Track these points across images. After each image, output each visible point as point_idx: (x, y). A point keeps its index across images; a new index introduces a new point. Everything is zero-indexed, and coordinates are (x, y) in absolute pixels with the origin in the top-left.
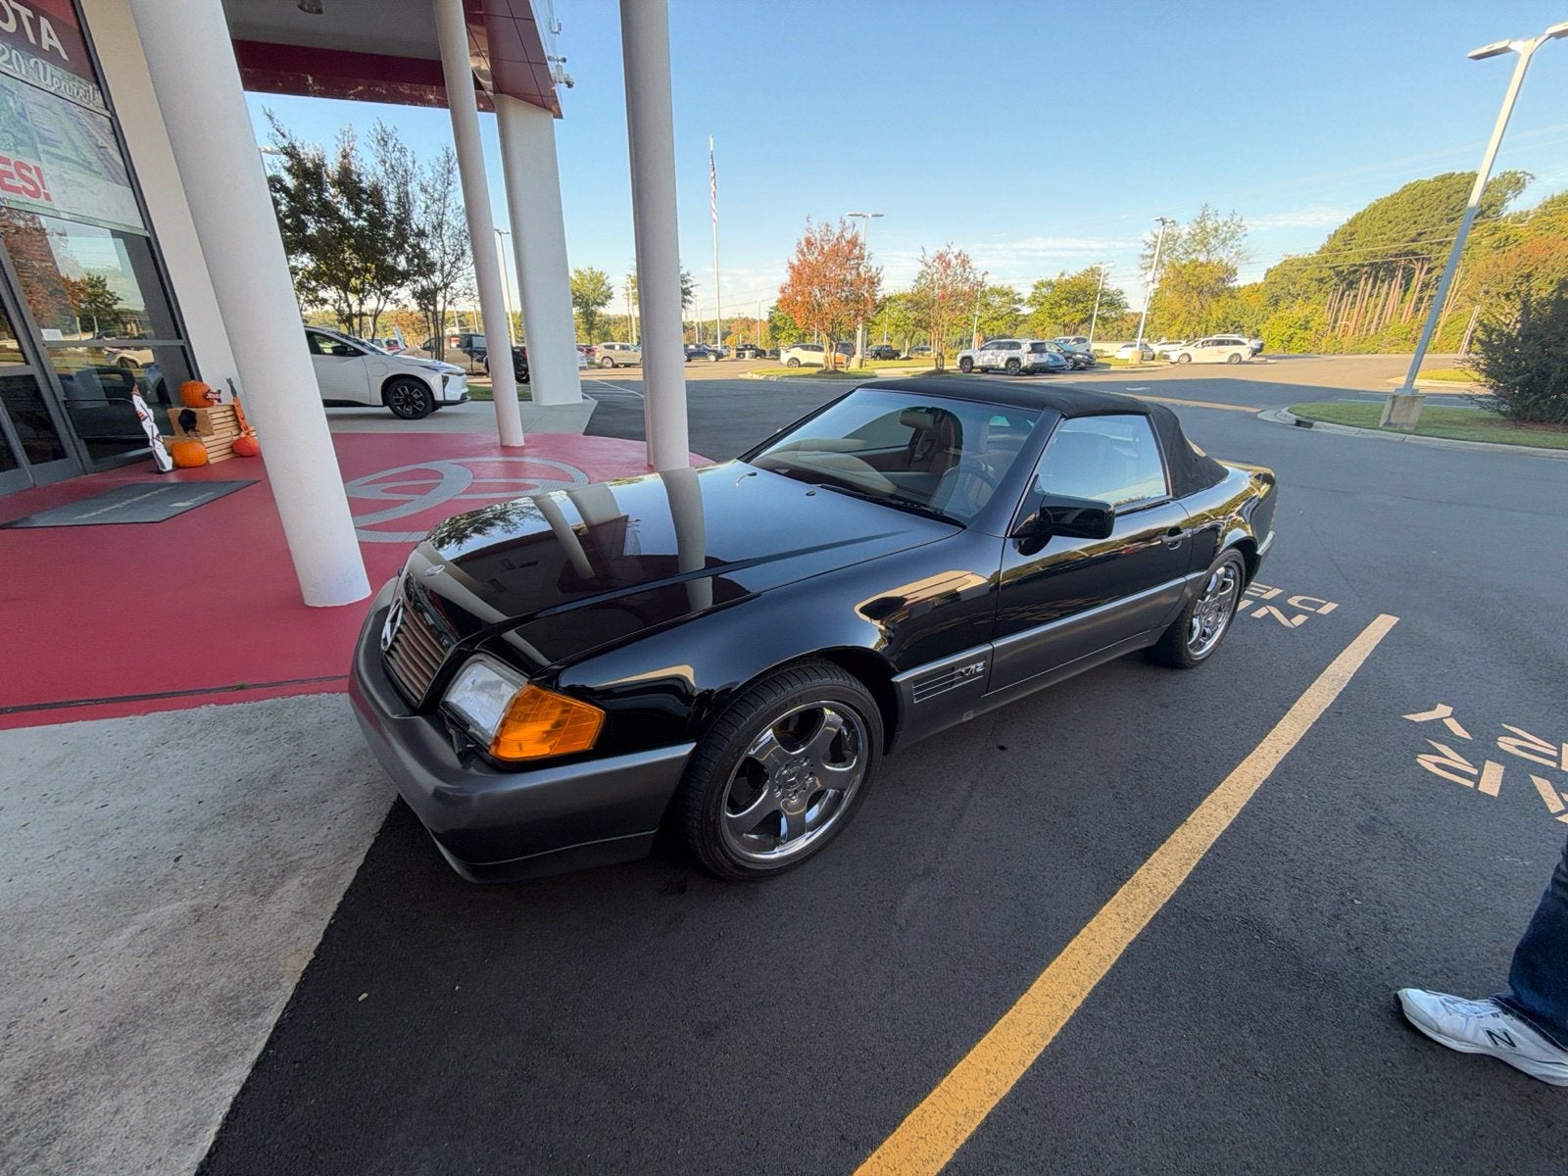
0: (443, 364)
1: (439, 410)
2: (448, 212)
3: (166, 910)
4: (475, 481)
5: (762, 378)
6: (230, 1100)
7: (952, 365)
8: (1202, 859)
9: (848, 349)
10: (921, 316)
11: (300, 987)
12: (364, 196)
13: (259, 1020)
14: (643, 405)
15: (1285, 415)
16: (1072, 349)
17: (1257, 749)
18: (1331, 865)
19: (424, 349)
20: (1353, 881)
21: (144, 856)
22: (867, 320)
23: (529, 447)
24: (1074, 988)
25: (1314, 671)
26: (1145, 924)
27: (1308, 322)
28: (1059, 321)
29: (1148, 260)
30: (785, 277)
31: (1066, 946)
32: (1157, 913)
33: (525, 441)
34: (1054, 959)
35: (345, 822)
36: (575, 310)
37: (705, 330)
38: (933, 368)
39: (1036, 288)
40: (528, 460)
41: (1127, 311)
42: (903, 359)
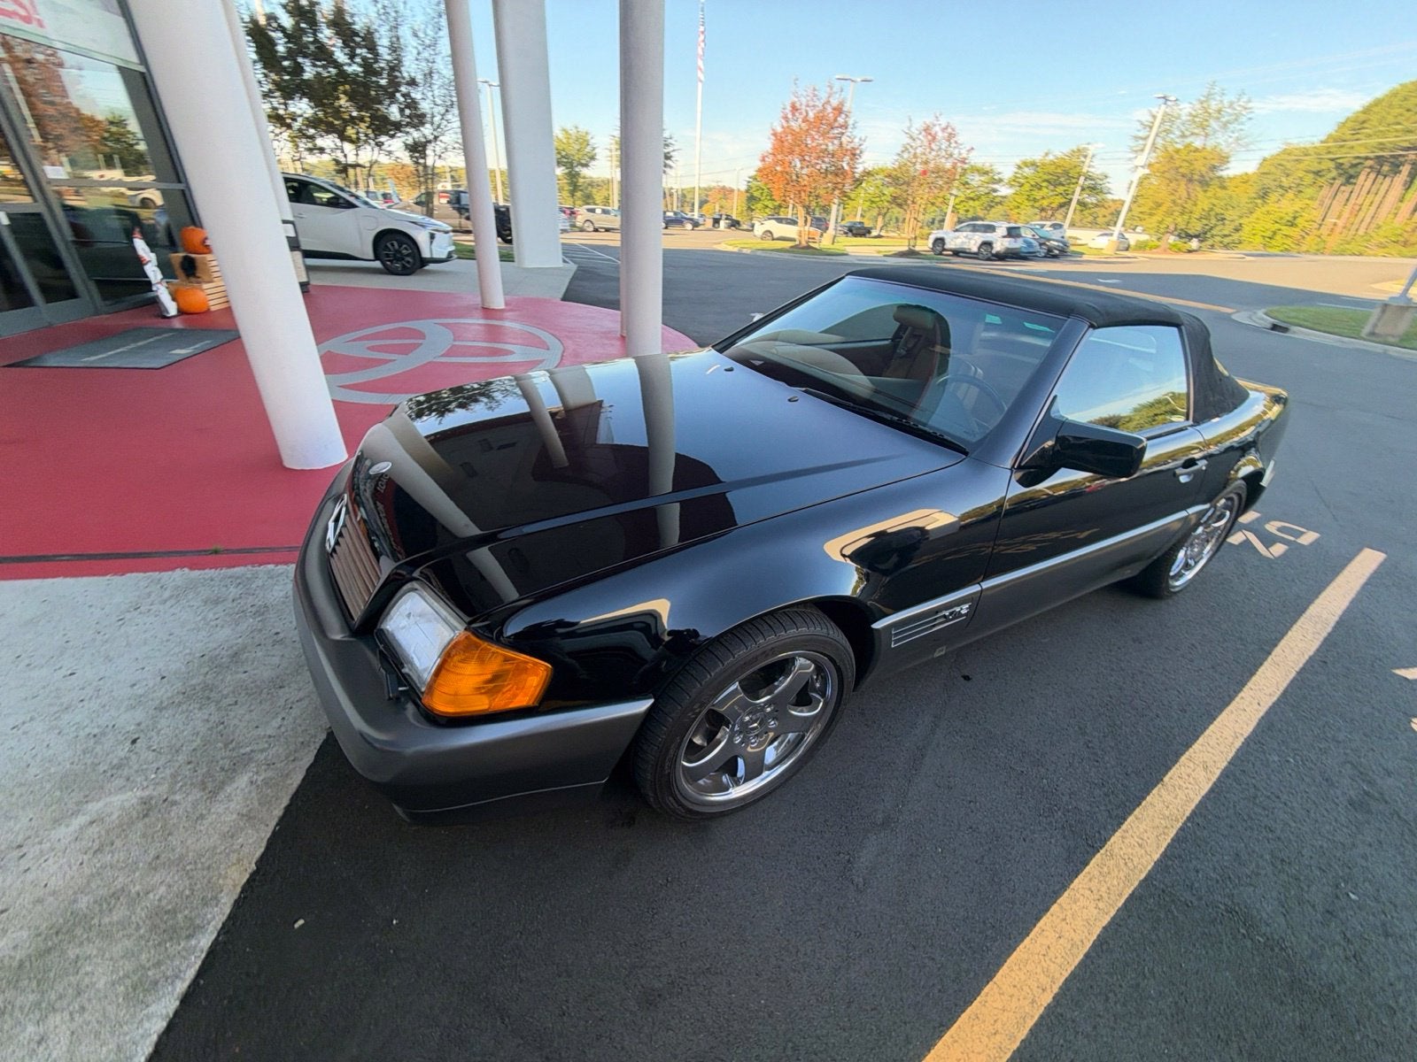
0: (433, 221)
1: (426, 268)
2: (438, 59)
3: (117, 800)
4: (456, 343)
5: (736, 250)
6: (155, 1038)
7: (924, 246)
8: (1181, 829)
9: (821, 224)
10: (899, 192)
11: (238, 904)
12: (358, 39)
13: (193, 942)
14: (618, 272)
15: (1261, 318)
16: (1047, 235)
17: (1237, 699)
18: (1321, 847)
19: (416, 203)
20: (1347, 871)
21: (103, 734)
22: (844, 194)
23: (510, 311)
24: (1044, 980)
25: (1296, 609)
26: (1120, 904)
27: (1295, 218)
28: (1037, 205)
29: (1141, 142)
30: (767, 145)
31: (1035, 926)
32: (1133, 892)
33: (506, 304)
34: (1022, 941)
35: (299, 713)
36: (560, 171)
37: (684, 198)
38: (906, 249)
39: (1019, 167)
40: (507, 324)
41: (1109, 197)
42: (876, 237)
